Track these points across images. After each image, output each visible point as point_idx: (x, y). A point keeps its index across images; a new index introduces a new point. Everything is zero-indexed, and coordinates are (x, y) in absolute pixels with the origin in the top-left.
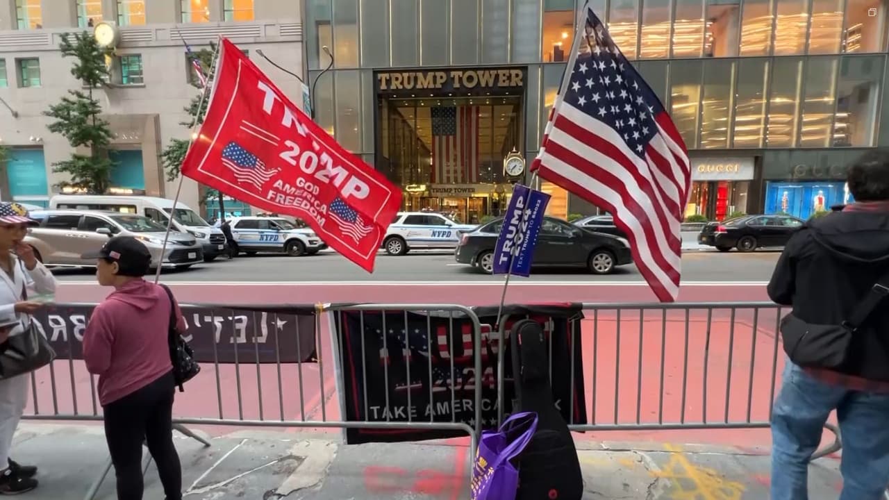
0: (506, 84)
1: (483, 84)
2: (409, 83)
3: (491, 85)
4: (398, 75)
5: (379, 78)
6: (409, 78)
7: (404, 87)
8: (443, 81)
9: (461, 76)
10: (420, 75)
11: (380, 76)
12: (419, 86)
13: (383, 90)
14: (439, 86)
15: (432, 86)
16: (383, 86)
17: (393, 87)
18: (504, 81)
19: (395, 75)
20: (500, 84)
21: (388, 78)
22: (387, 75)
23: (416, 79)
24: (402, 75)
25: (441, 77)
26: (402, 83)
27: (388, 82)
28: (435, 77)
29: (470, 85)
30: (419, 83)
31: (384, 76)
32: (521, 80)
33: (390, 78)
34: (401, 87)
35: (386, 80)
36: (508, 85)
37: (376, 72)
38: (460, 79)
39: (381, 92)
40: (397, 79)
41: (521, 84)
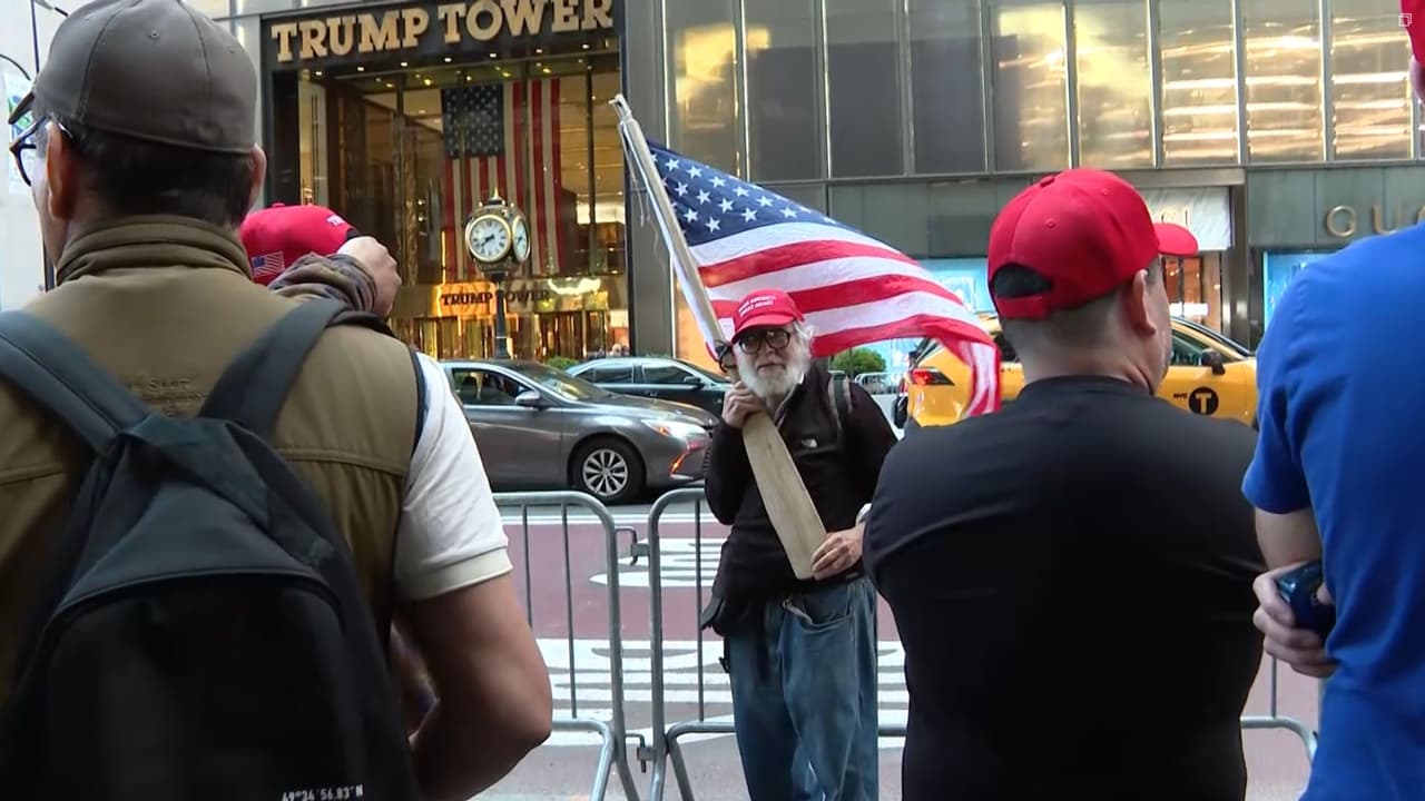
0: (573, 25)
1: (516, 30)
2: (342, 41)
3: (534, 28)
4: (317, 24)
5: (274, 35)
6: (341, 29)
7: (330, 51)
8: (422, 27)
9: (462, 14)
10: (367, 20)
11: (275, 30)
12: (364, 47)
13: (285, 63)
14: (410, 41)
15: (394, 43)
16: (284, 54)
17: (306, 53)
18: (566, 19)
19: (306, 26)
20: (558, 25)
21: (295, 33)
22: (291, 28)
23: (357, 28)
24: (325, 23)
25: (416, 21)
26: (326, 42)
27: (295, 42)
28: (401, 23)
29: (483, 35)
30: (365, 37)
31: (283, 30)
32: (608, 14)
33: (300, 33)
34: (322, 52)
35: (291, 38)
36: (576, 27)
37: (266, 23)
38: (461, 22)
39: (279, 68)
40: (314, 34)
41: (607, 22)
